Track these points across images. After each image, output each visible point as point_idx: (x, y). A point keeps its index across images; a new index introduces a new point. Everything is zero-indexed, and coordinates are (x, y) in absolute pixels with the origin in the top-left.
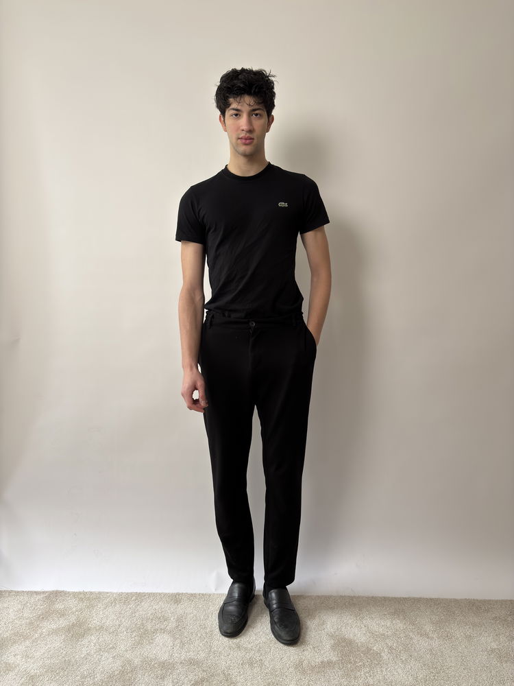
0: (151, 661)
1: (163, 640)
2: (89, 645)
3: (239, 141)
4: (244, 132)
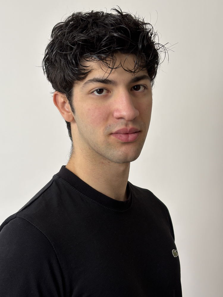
3: (112, 137)
4: (122, 120)
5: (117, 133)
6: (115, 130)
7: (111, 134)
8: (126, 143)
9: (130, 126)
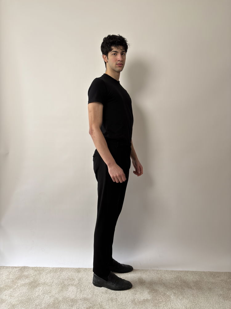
0: (67, 299)
1: (72, 289)
2: (39, 291)
3: (117, 65)
4: (119, 61)
5: (118, 64)
6: (118, 63)
7: (117, 64)
8: (120, 67)
9: (121, 63)
